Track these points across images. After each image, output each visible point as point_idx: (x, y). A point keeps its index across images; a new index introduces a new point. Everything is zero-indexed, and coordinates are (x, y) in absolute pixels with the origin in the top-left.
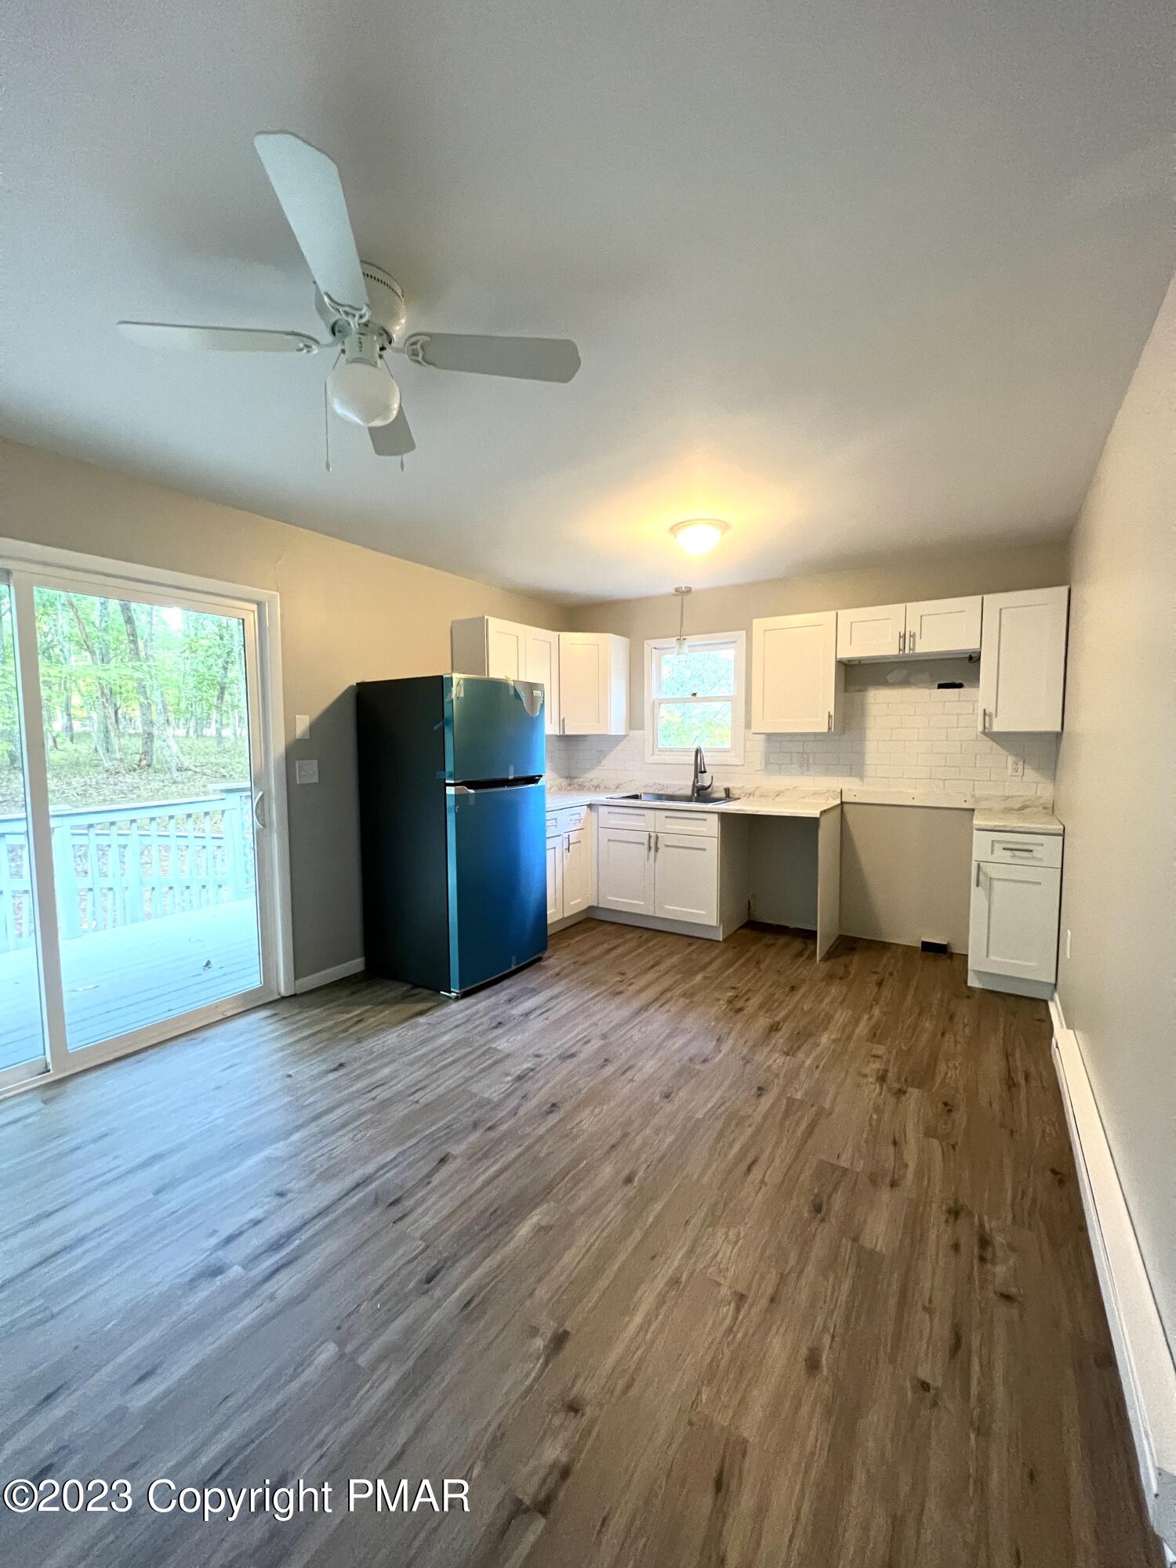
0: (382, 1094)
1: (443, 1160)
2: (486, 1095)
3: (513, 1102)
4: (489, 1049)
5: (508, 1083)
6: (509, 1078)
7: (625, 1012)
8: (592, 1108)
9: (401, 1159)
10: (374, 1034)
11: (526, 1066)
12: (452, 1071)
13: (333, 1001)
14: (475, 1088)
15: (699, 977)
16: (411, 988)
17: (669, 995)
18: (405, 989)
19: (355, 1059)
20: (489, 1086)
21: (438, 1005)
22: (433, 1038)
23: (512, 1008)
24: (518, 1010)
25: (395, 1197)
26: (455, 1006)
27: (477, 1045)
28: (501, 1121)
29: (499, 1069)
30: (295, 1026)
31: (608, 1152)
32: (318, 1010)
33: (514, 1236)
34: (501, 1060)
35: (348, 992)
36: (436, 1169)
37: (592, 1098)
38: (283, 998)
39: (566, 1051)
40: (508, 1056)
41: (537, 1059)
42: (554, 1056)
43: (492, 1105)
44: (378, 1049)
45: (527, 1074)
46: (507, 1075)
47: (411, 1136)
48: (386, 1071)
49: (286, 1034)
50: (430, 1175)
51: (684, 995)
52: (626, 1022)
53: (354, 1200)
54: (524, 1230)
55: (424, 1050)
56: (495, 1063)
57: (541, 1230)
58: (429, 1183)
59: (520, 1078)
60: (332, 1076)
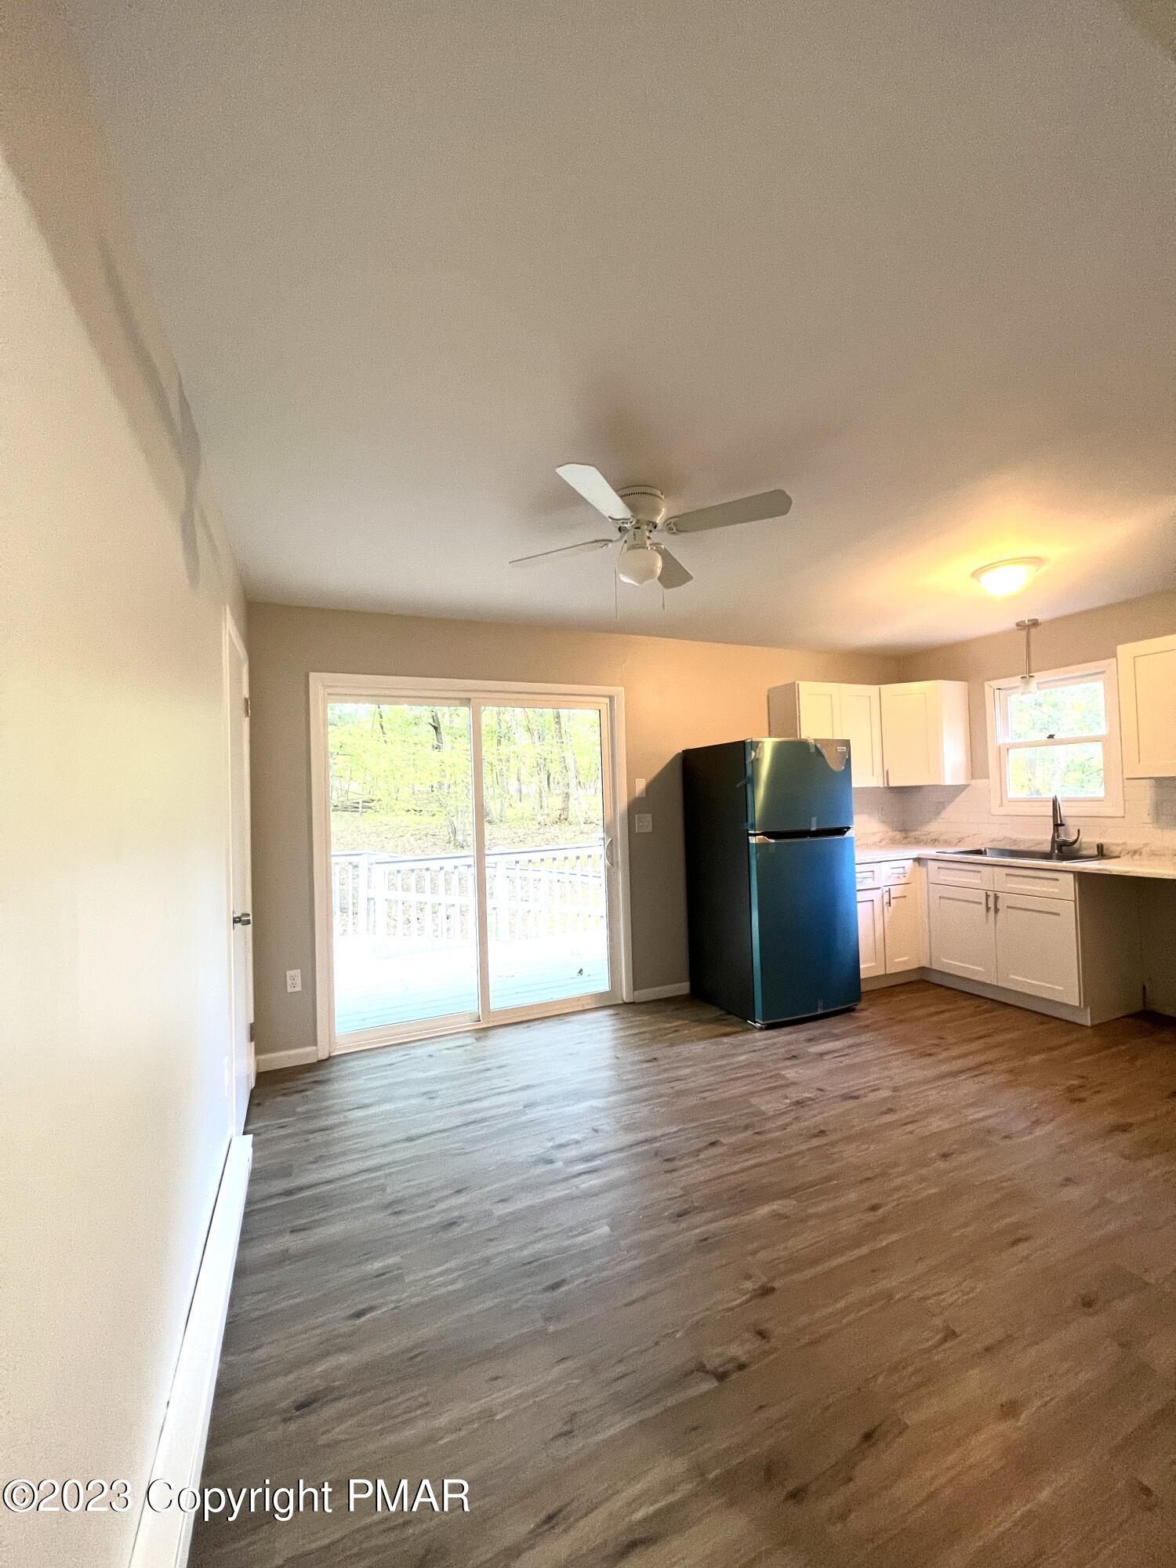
0: (679, 1086)
1: (713, 1144)
2: (763, 1108)
3: (786, 1119)
4: (777, 1074)
5: (786, 1104)
6: (788, 1101)
7: (930, 1073)
8: (858, 1144)
9: (682, 1133)
10: (684, 1042)
11: (806, 1095)
12: (738, 1083)
13: (659, 1012)
14: (754, 1101)
15: (1037, 1058)
16: (725, 1014)
17: (990, 1067)
18: (718, 1013)
19: (665, 1057)
20: (767, 1102)
21: (743, 1031)
22: (733, 1055)
23: (811, 1046)
24: (815, 1049)
25: (671, 1157)
26: (758, 1035)
27: (766, 1069)
28: (770, 1131)
29: (780, 1093)
30: (629, 1025)
31: (861, 1182)
32: (647, 1018)
33: (754, 1212)
34: (787, 1086)
35: (673, 1007)
36: (706, 1148)
37: (863, 1136)
38: (626, 1003)
39: (852, 1092)
40: (794, 1084)
41: (819, 1092)
42: (837, 1093)
43: (765, 1116)
44: (685, 1054)
45: (805, 1102)
46: (786, 1098)
47: (692, 1121)
48: (688, 1071)
49: (621, 1029)
50: (699, 1150)
51: (1011, 1071)
52: (926, 1081)
53: (639, 1149)
54: (764, 1211)
55: (724, 1062)
56: (781, 1086)
57: (777, 1216)
58: (698, 1156)
59: (798, 1103)
60: (645, 1065)
